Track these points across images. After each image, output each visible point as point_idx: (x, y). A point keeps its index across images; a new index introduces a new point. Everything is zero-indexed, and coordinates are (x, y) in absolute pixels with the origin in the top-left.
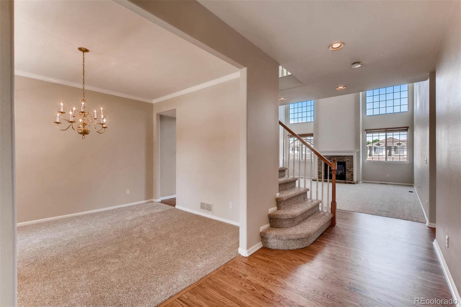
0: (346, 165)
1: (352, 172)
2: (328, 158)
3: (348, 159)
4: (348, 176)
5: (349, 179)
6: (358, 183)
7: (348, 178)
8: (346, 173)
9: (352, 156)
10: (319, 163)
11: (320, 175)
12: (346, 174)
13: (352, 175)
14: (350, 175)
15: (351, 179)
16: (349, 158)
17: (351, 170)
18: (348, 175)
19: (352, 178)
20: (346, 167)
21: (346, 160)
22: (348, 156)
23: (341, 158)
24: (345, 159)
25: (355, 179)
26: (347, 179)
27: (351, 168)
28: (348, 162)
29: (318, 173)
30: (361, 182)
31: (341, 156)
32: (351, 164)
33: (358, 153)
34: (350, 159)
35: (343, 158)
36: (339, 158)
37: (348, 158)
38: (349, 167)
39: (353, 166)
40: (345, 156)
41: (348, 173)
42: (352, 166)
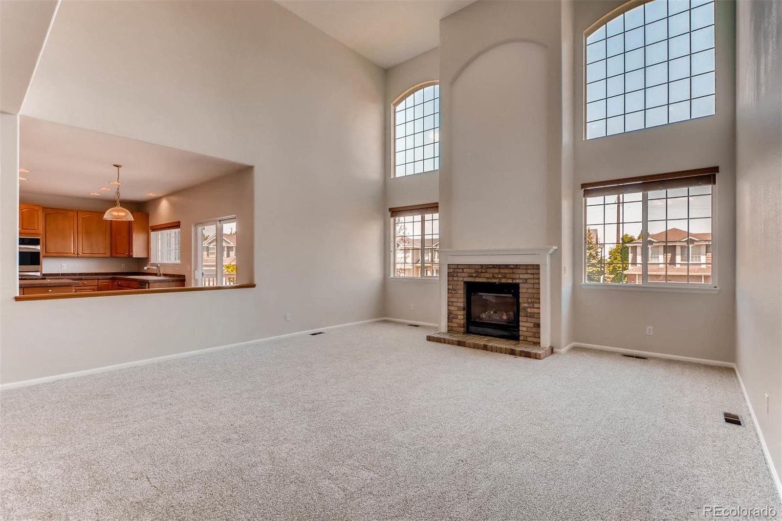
0: (521, 295)
1: (536, 316)
2: (473, 271)
3: (526, 276)
4: (525, 329)
5: (529, 339)
6: (555, 353)
7: (527, 337)
8: (521, 319)
9: (537, 267)
10: (451, 287)
11: (452, 322)
12: (521, 324)
13: (538, 326)
14: (531, 325)
15: (535, 340)
16: (529, 271)
17: (536, 311)
18: (524, 326)
19: (537, 335)
20: (521, 300)
21: (519, 277)
22: (527, 267)
23: (506, 271)
24: (517, 276)
25: (546, 339)
26: (521, 338)
27: (533, 303)
28: (526, 286)
29: (448, 316)
30: (563, 350)
31: (507, 266)
32: (535, 291)
33: (557, 256)
34: (531, 276)
35: (511, 271)
36: (502, 271)
37: (525, 271)
38: (530, 301)
39: (539, 299)
40: (517, 266)
41: (525, 319)
42: (536, 299)
